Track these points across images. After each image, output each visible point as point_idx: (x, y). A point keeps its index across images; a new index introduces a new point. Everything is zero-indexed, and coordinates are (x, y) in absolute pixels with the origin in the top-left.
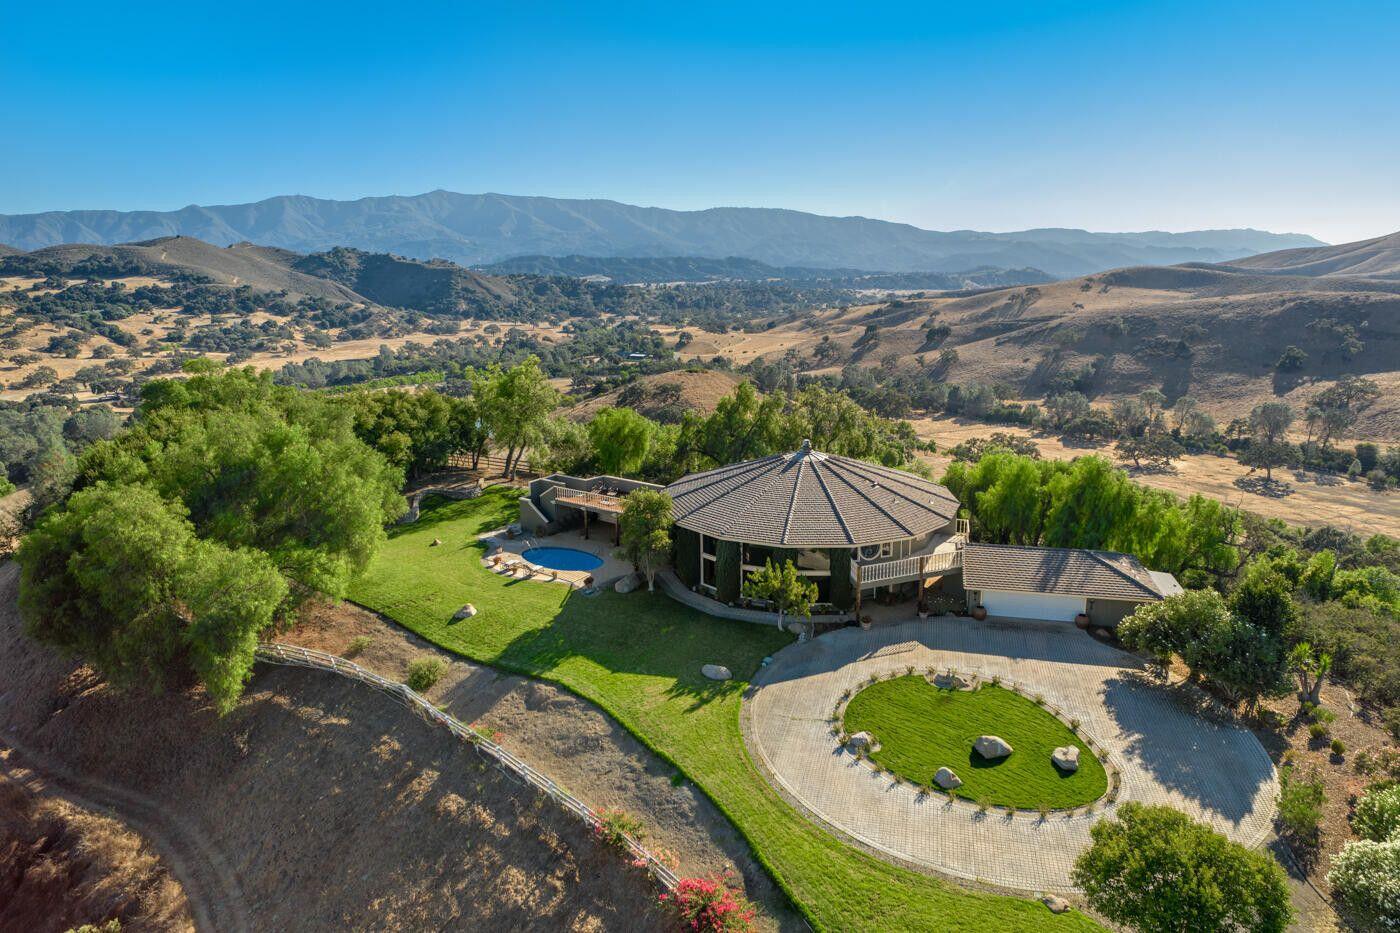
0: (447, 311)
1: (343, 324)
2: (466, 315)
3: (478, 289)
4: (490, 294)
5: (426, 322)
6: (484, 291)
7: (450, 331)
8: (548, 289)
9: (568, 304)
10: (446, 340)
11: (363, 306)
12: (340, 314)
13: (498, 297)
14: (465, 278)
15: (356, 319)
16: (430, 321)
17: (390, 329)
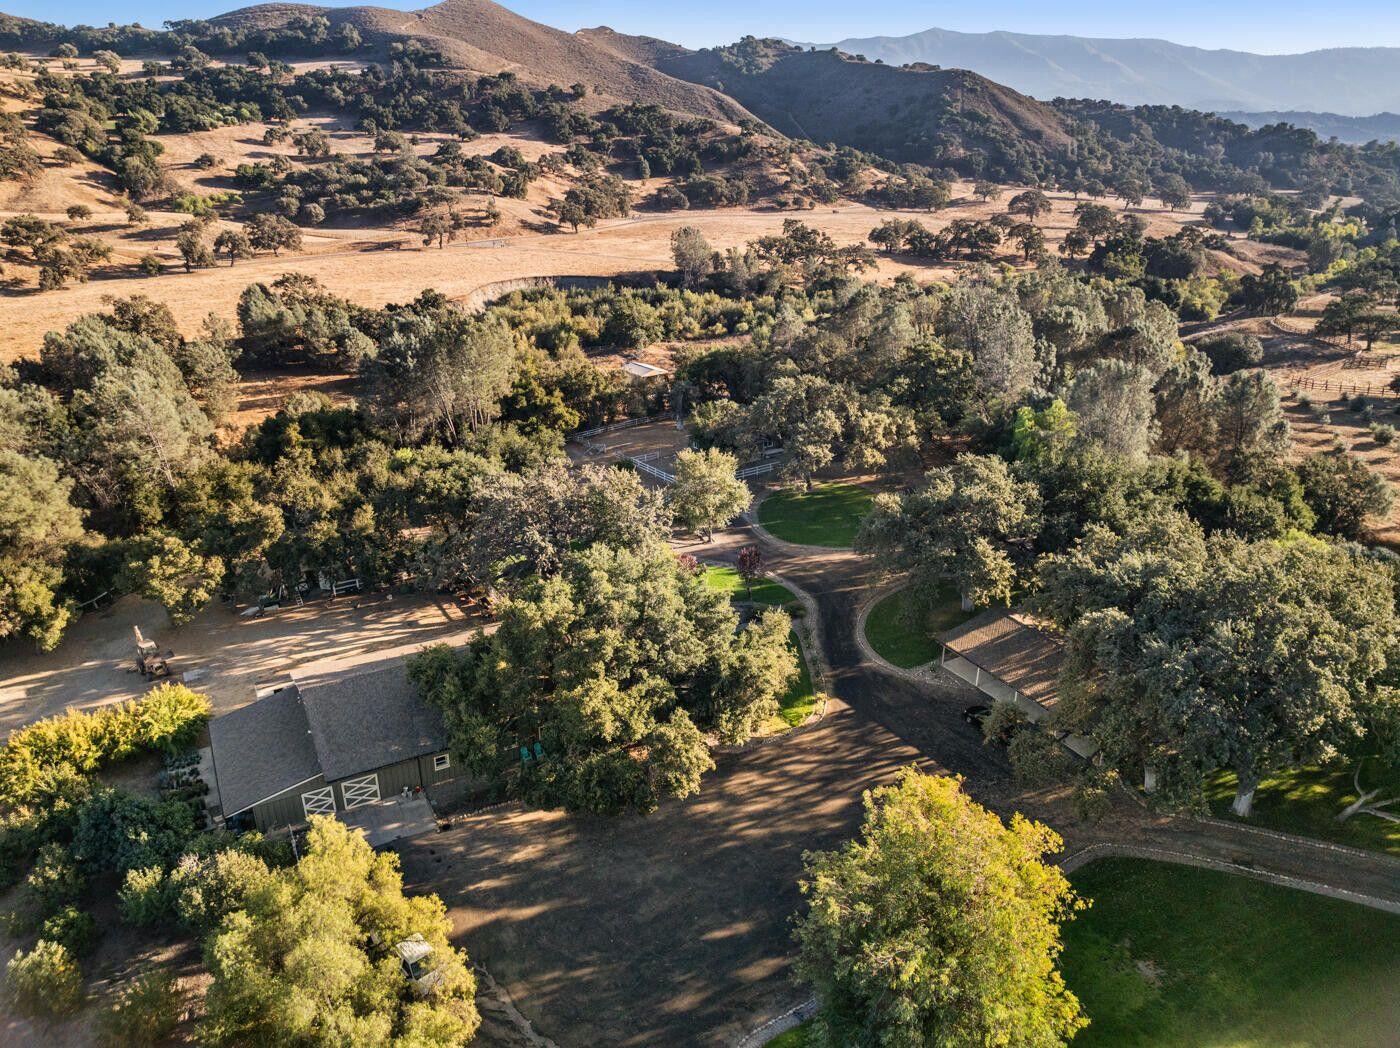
0: (922, 156)
1: (683, 168)
2: (965, 170)
3: (996, 117)
4: (1020, 127)
5: (871, 176)
6: (1006, 120)
7: (922, 200)
8: (1132, 130)
9: (1181, 161)
10: (911, 227)
11: (737, 130)
12: (677, 144)
13: (1037, 135)
14: (972, 91)
15: (713, 157)
16: (882, 176)
17: (786, 186)
